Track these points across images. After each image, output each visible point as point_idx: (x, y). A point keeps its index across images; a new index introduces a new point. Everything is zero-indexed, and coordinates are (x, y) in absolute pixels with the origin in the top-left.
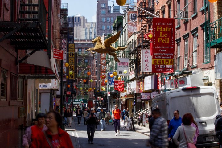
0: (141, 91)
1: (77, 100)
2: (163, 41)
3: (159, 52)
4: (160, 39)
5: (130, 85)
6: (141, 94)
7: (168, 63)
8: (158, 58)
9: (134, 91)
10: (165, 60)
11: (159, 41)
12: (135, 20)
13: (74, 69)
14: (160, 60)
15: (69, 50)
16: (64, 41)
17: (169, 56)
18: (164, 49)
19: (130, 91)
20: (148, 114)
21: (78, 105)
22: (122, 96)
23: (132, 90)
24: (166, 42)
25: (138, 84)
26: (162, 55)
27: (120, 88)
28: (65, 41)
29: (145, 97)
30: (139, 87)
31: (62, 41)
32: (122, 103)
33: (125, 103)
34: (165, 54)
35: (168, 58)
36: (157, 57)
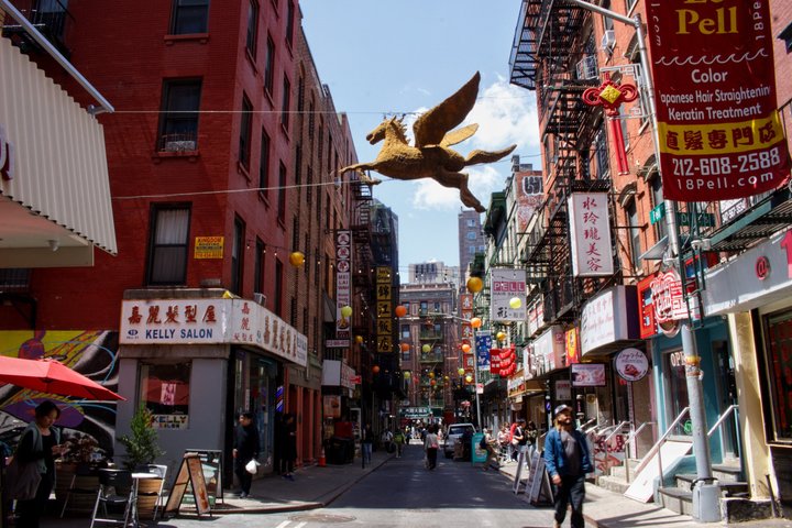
0: (570, 360)
1: (421, 411)
2: (707, 28)
3: (690, 88)
4: (689, 17)
5: (533, 349)
6: (573, 367)
7: (751, 142)
8: (684, 122)
9: (547, 365)
10: (728, 128)
11: (683, 30)
12: (535, 192)
13: (389, 328)
14: (695, 128)
15: (379, 281)
16: (343, 237)
17: (746, 103)
18: (717, 68)
19: (534, 367)
20: (605, 437)
21: (421, 420)
22: (511, 390)
23: (541, 361)
24: (721, 30)
25: (560, 339)
26: (708, 104)
27: (504, 368)
28: (347, 238)
29: (587, 377)
30: (564, 349)
31: (339, 239)
32: (513, 408)
33: (520, 408)
34: (721, 96)
35: (746, 112)
36: (678, 116)
